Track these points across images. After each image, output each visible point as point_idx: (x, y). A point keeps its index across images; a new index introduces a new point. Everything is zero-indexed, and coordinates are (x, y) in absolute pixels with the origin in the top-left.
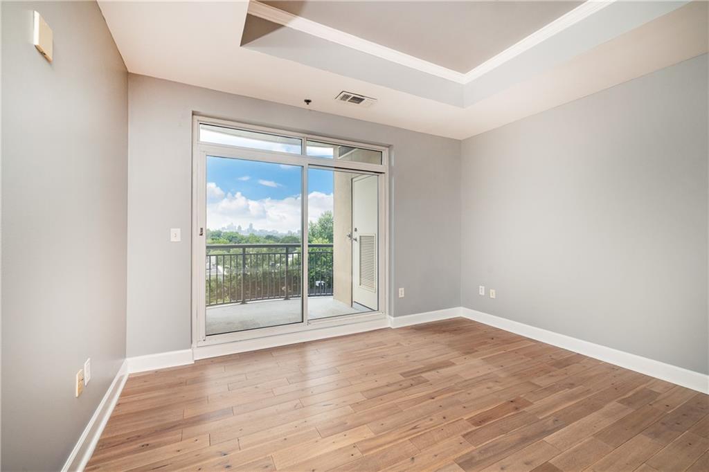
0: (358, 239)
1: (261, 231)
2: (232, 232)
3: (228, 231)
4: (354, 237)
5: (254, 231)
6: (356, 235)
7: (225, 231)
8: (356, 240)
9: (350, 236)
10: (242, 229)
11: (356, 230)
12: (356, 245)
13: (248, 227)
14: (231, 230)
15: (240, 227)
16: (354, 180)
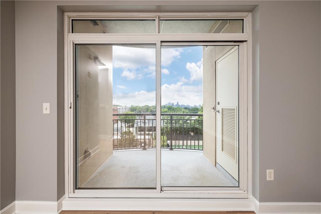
0: (221, 111)
1: (182, 105)
2: (170, 106)
3: (168, 105)
4: (217, 109)
5: (179, 105)
6: (219, 108)
7: (167, 105)
8: (219, 112)
9: (214, 108)
10: (174, 105)
11: (219, 103)
12: (219, 116)
13: (176, 104)
14: (169, 105)
15: (173, 104)
16: (217, 62)
